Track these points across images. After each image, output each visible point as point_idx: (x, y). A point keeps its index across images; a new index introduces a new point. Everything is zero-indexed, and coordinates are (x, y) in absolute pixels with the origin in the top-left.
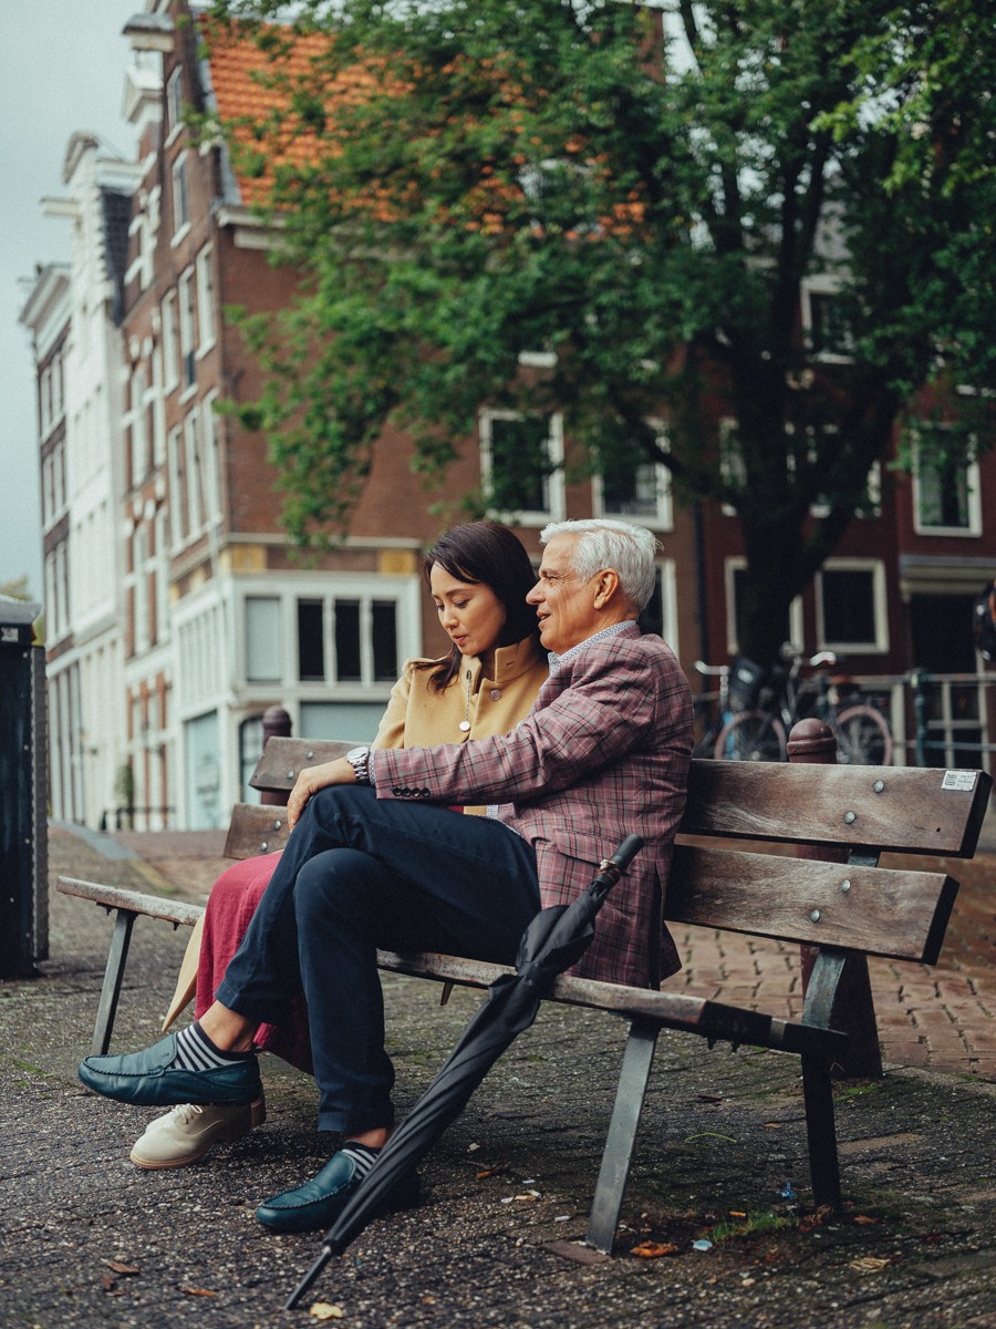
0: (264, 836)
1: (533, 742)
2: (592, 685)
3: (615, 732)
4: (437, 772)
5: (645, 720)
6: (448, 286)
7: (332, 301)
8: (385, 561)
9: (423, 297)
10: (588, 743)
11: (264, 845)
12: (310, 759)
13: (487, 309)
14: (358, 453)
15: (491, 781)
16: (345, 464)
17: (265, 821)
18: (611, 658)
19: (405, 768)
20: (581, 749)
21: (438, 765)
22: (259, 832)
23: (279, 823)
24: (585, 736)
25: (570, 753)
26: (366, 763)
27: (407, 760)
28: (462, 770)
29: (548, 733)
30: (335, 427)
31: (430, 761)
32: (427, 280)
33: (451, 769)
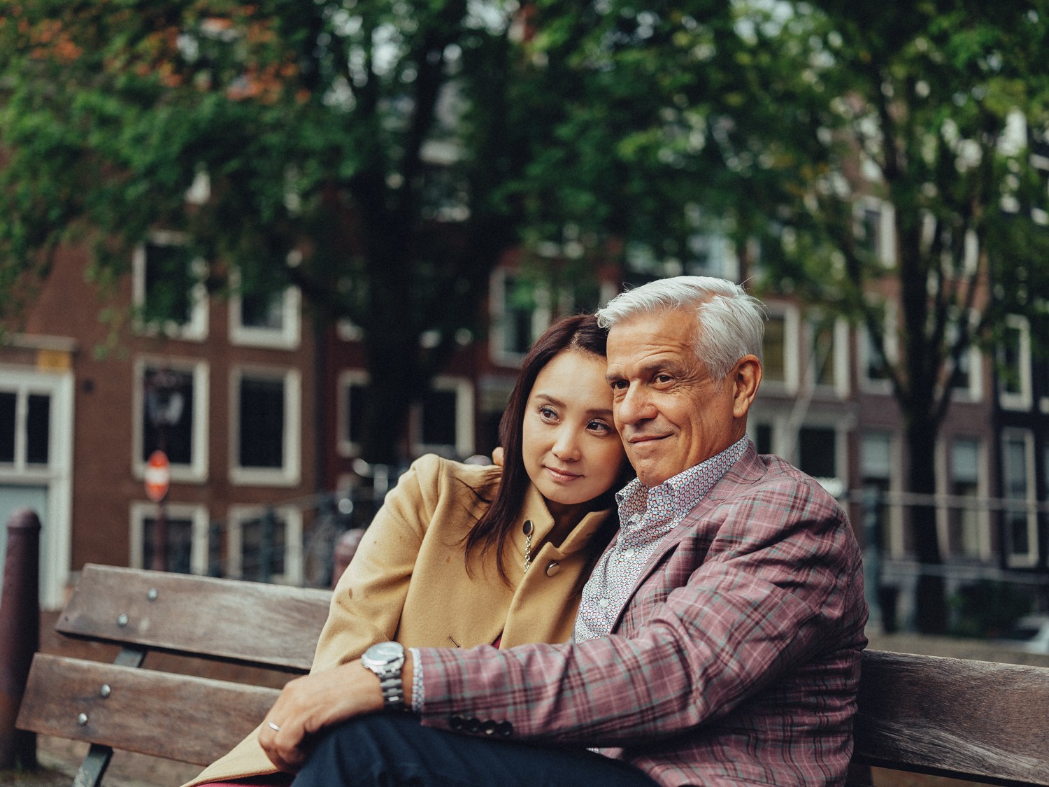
0: (82, 704)
1: (680, 650)
2: (759, 555)
3: (801, 633)
4: (531, 695)
5: (837, 613)
6: (130, 113)
7: (22, 114)
8: (42, 359)
9: (108, 122)
10: (766, 650)
11: (83, 717)
12: (152, 600)
13: (167, 137)
14: (40, 256)
15: (616, 713)
16: (26, 265)
17: (84, 682)
18: (795, 516)
19: (476, 684)
20: (758, 657)
21: (532, 683)
22: (74, 699)
23: (107, 689)
24: (759, 640)
25: (742, 667)
26: (401, 673)
27: (477, 669)
28: (567, 694)
29: (703, 634)
30: (18, 229)
31: (516, 676)
32: (111, 106)
33: (551, 691)
